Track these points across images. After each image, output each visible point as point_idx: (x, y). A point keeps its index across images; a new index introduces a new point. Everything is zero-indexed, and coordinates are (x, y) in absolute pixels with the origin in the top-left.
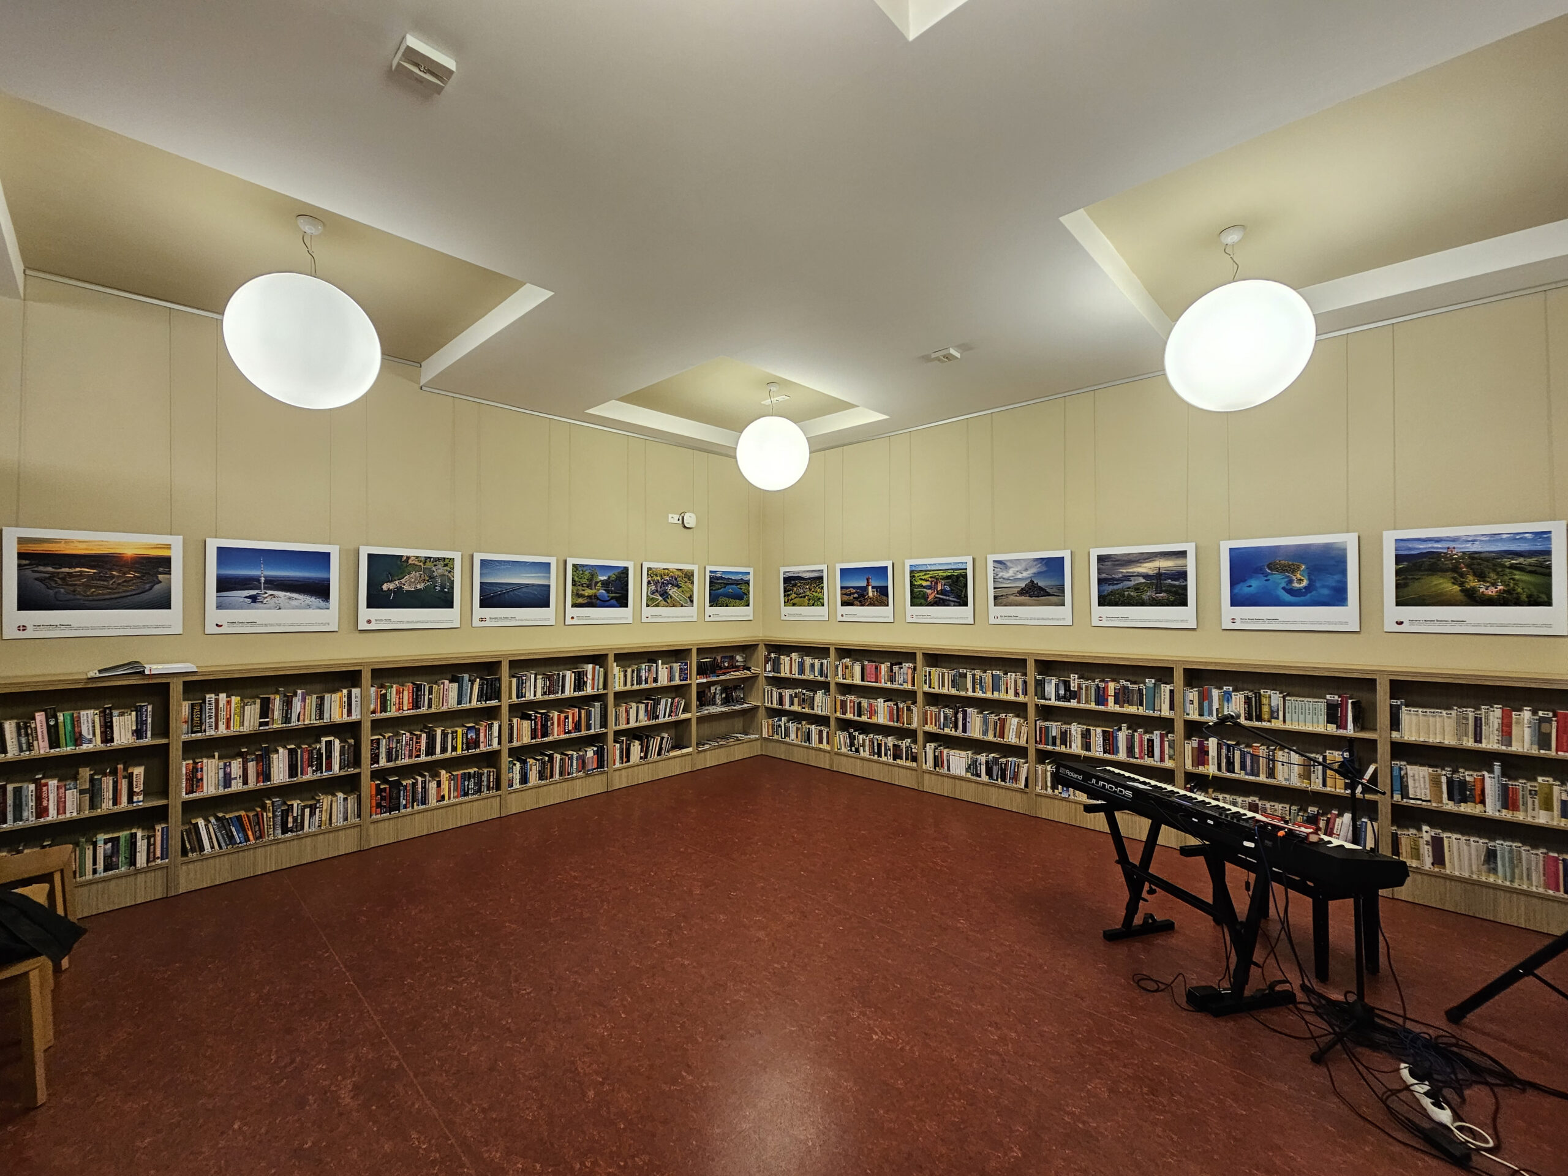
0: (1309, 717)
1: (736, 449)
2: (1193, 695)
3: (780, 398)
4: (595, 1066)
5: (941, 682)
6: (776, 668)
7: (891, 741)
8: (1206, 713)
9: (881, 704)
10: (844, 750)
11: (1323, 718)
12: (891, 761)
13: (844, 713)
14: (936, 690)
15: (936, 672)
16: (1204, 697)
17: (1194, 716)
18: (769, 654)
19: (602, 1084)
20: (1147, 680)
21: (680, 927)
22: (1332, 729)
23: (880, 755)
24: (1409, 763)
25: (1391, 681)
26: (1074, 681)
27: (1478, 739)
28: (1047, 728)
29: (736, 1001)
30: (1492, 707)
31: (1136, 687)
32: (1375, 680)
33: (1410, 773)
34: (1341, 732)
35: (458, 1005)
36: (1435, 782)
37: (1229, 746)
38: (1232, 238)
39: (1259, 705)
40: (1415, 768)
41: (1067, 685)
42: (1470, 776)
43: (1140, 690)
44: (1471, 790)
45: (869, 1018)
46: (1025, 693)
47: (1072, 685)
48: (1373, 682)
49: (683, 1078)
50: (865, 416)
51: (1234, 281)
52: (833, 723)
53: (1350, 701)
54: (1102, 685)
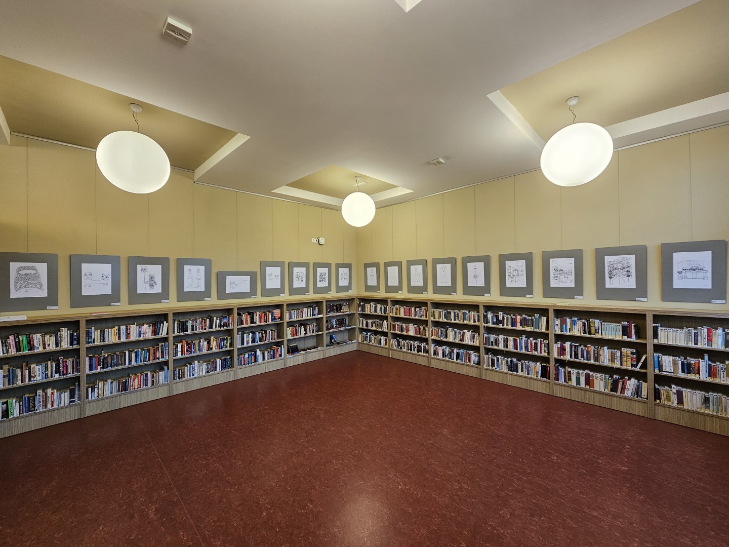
0: (613, 333)
1: (341, 207)
2: (558, 322)
3: (362, 183)
4: (267, 501)
5: (439, 316)
6: (363, 309)
7: (416, 343)
8: (564, 330)
9: (411, 326)
10: (395, 348)
11: (621, 332)
12: (416, 352)
13: (395, 331)
14: (437, 320)
15: (437, 311)
16: (563, 323)
17: (558, 332)
18: (360, 303)
19: (270, 509)
20: (536, 315)
21: (312, 433)
22: (625, 338)
23: (411, 350)
24: (663, 354)
25: (653, 315)
26: (501, 315)
27: (696, 343)
28: (489, 338)
29: (335, 469)
30: (702, 327)
31: (530, 318)
32: (646, 314)
33: (663, 359)
34: (629, 340)
35: (207, 470)
36: (675, 363)
37: (575, 346)
38: (573, 102)
39: (589, 327)
40: (667, 357)
41: (497, 317)
42: (693, 361)
43: (532, 319)
44: (693, 368)
45: (398, 478)
46: (479, 321)
47: (500, 317)
48: (645, 315)
49: (308, 507)
50: (402, 191)
51: (573, 123)
52: (390, 335)
53: (633, 325)
54: (514, 317)
